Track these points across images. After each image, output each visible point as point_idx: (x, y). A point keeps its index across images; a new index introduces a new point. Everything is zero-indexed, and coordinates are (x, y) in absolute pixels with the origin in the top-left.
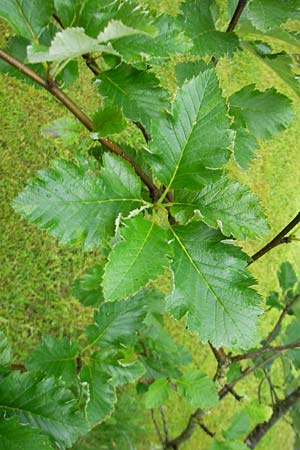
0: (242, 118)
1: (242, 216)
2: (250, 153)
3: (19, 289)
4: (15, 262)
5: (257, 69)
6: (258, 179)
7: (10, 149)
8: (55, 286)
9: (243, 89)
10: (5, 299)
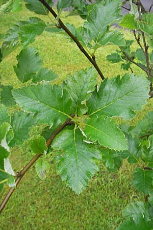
0: (30, 75)
1: (85, 80)
2: (49, 72)
3: (111, 201)
4: (97, 202)
5: (4, 64)
6: (64, 69)
7: (36, 200)
8: (111, 181)
9: (16, 72)
10: (116, 209)
